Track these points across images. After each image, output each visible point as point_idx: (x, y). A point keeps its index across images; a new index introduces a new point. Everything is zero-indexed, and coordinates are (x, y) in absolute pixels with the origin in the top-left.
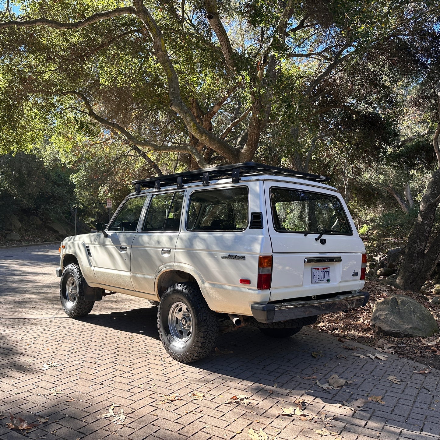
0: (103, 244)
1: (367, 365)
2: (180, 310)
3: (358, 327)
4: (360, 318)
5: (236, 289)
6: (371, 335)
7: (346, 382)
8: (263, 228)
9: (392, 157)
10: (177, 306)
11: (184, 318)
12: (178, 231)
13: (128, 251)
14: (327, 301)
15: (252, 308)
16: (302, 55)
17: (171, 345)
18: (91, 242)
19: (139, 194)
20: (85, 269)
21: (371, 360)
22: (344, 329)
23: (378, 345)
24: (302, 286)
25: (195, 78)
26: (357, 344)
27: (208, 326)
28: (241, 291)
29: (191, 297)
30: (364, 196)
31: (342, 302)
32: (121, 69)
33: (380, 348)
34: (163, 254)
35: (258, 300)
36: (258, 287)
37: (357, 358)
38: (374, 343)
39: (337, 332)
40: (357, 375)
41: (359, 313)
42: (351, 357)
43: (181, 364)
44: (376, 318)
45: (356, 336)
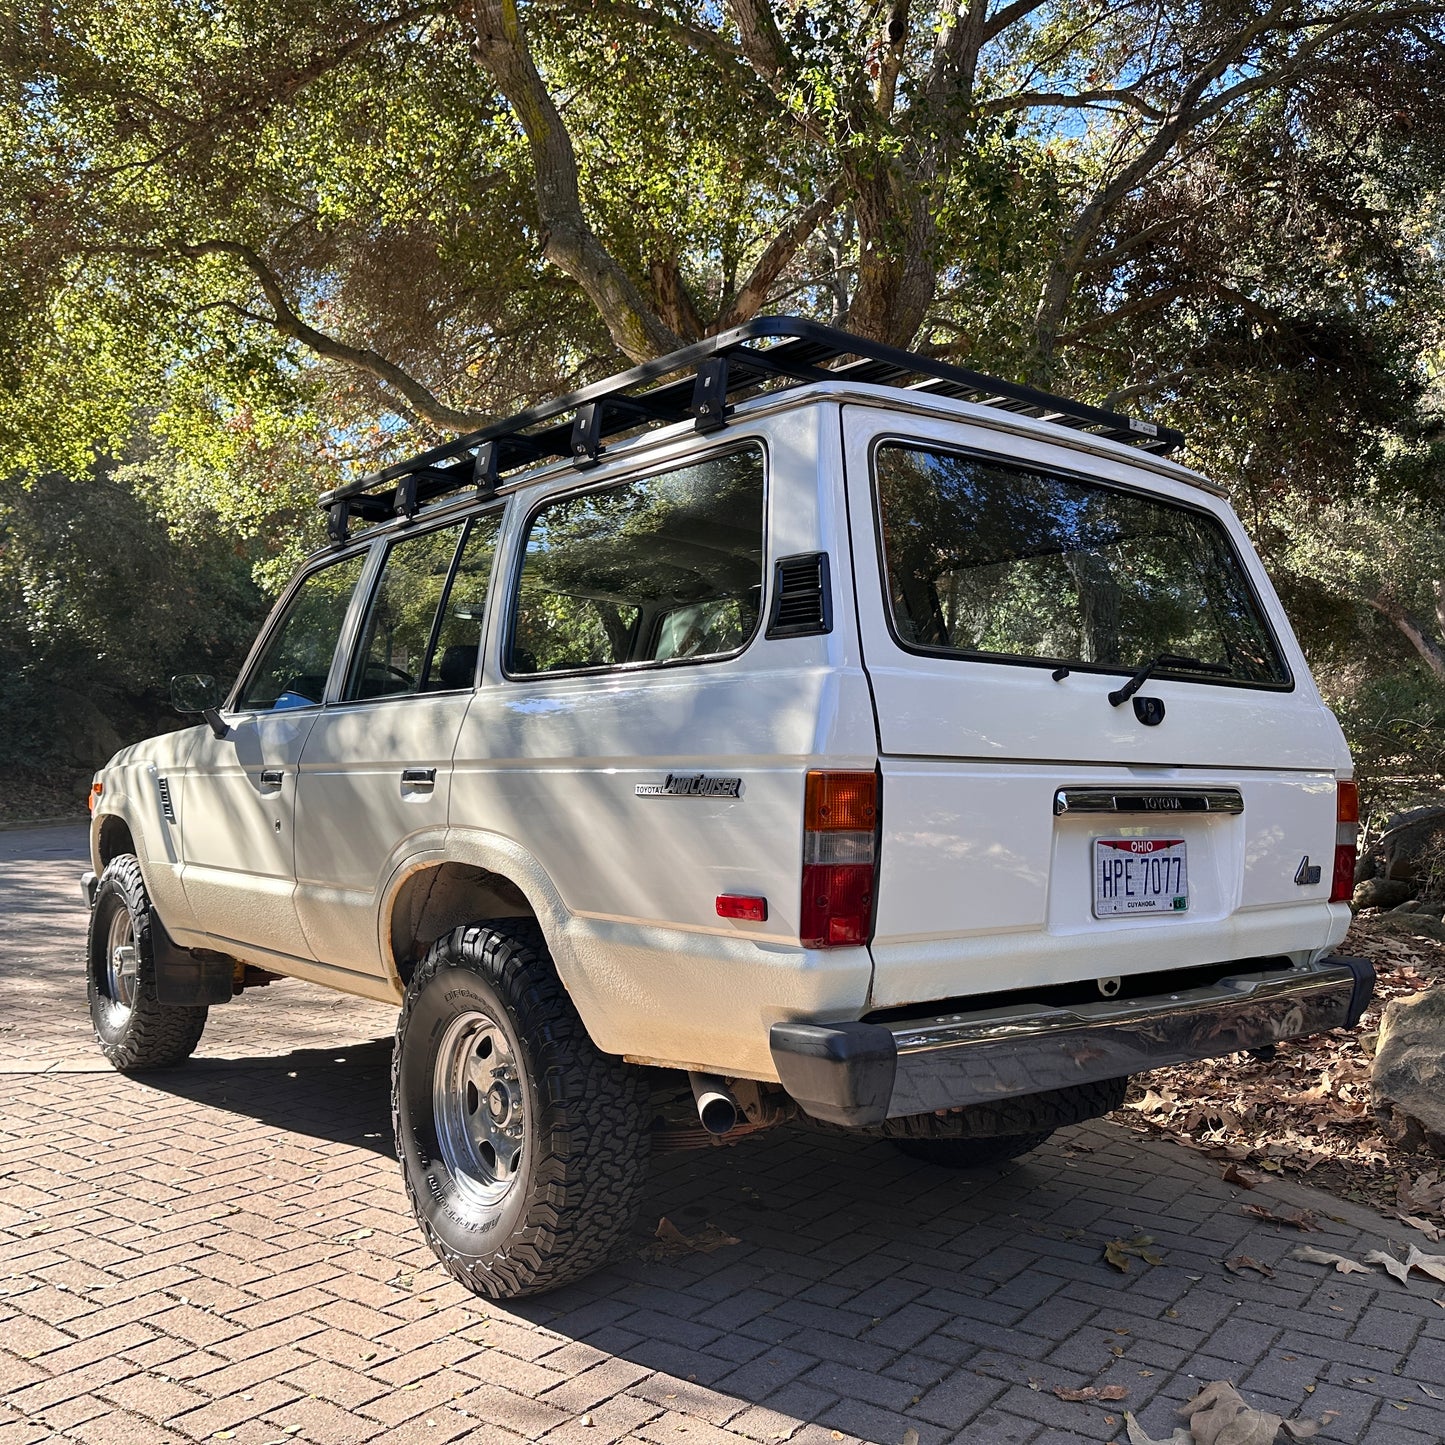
0: (209, 769)
1: (1374, 1315)
2: (485, 1049)
3: (1310, 1116)
4: (1316, 1072)
5: (702, 946)
6: (1375, 1155)
7: (1283, 1426)
8: (828, 631)
9: (1401, 474)
10: (470, 1029)
11: (497, 1087)
12: (472, 685)
13: (287, 785)
14: (1176, 1004)
15: (777, 1042)
16: (1057, 99)
17: (440, 1213)
18: (175, 760)
19: (346, 547)
20: (156, 872)
21: (1392, 1286)
22: (1249, 1124)
23: (1411, 1202)
24: (1042, 928)
25: (662, 180)
26: (1315, 1194)
27: (591, 1129)
28: (726, 958)
29: (517, 991)
30: (1302, 613)
31: (1246, 1008)
32: (395, 159)
33: (1422, 1215)
34: (405, 792)
35: (807, 1004)
36: (804, 934)
37: (1321, 1272)
38: (1394, 1193)
39: (1217, 1136)
40: (1334, 1375)
41: (1312, 1052)
42: (1293, 1266)
43: (480, 1304)
44: (1395, 1078)
45: (1305, 1156)
